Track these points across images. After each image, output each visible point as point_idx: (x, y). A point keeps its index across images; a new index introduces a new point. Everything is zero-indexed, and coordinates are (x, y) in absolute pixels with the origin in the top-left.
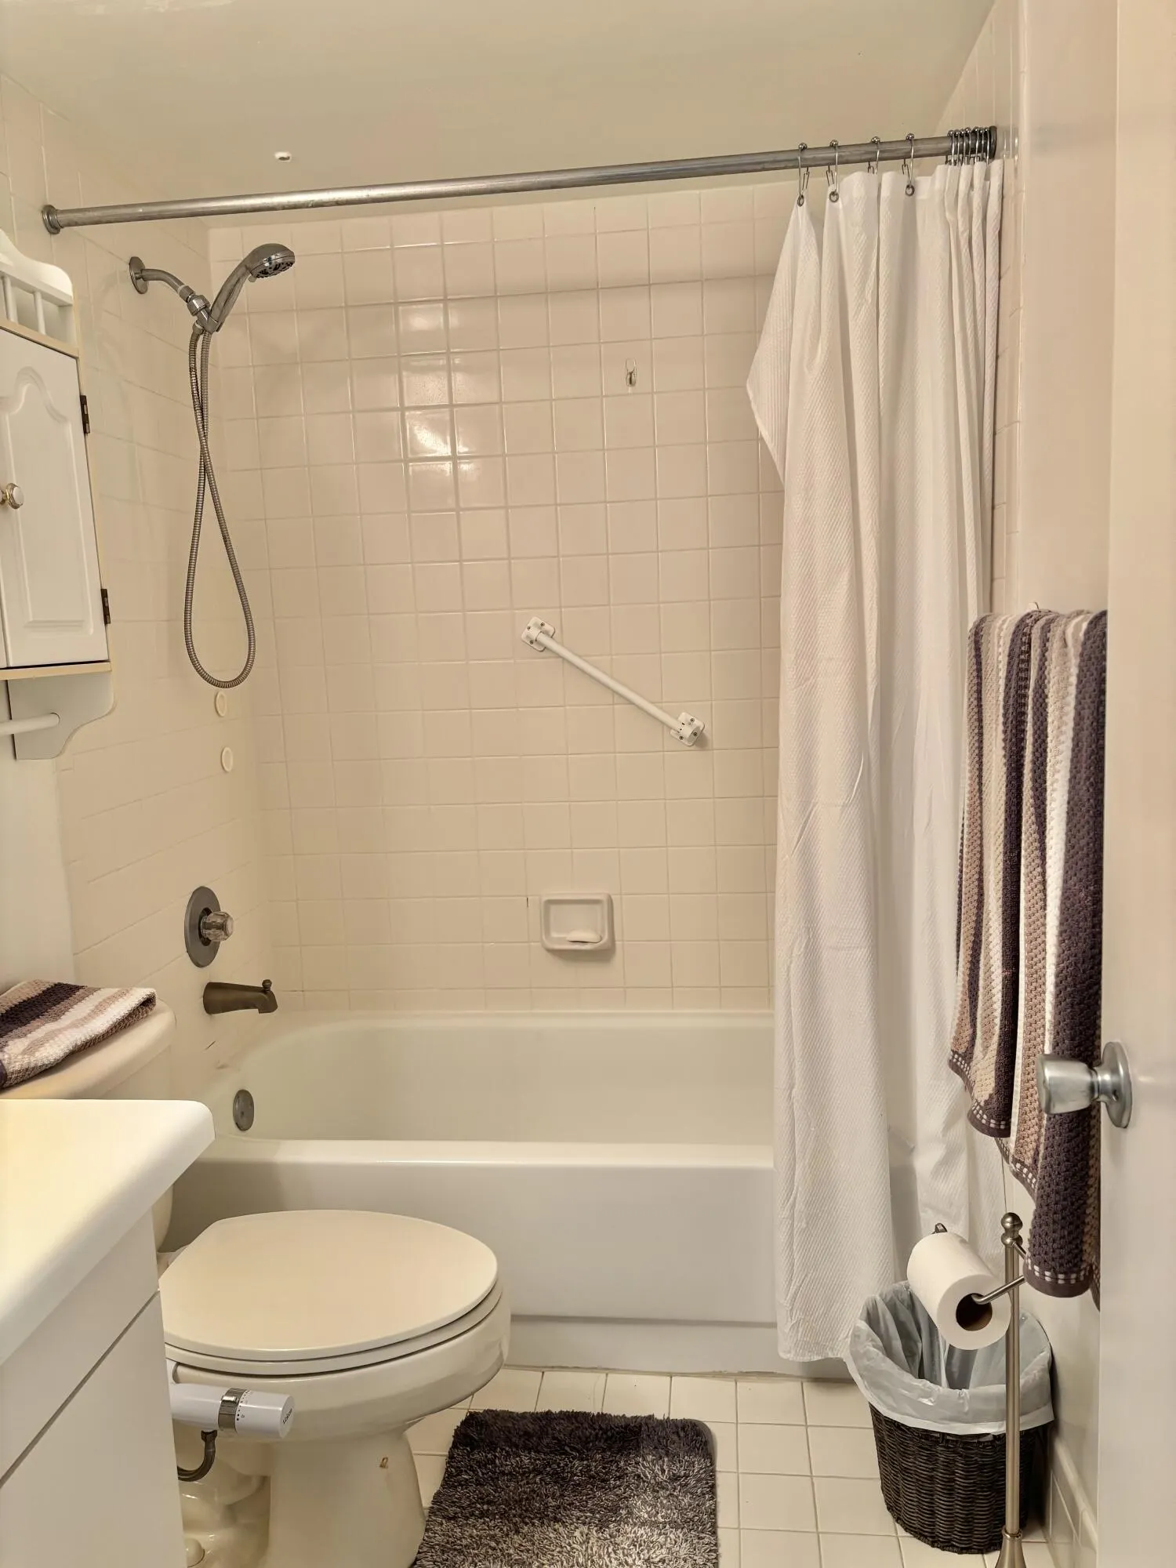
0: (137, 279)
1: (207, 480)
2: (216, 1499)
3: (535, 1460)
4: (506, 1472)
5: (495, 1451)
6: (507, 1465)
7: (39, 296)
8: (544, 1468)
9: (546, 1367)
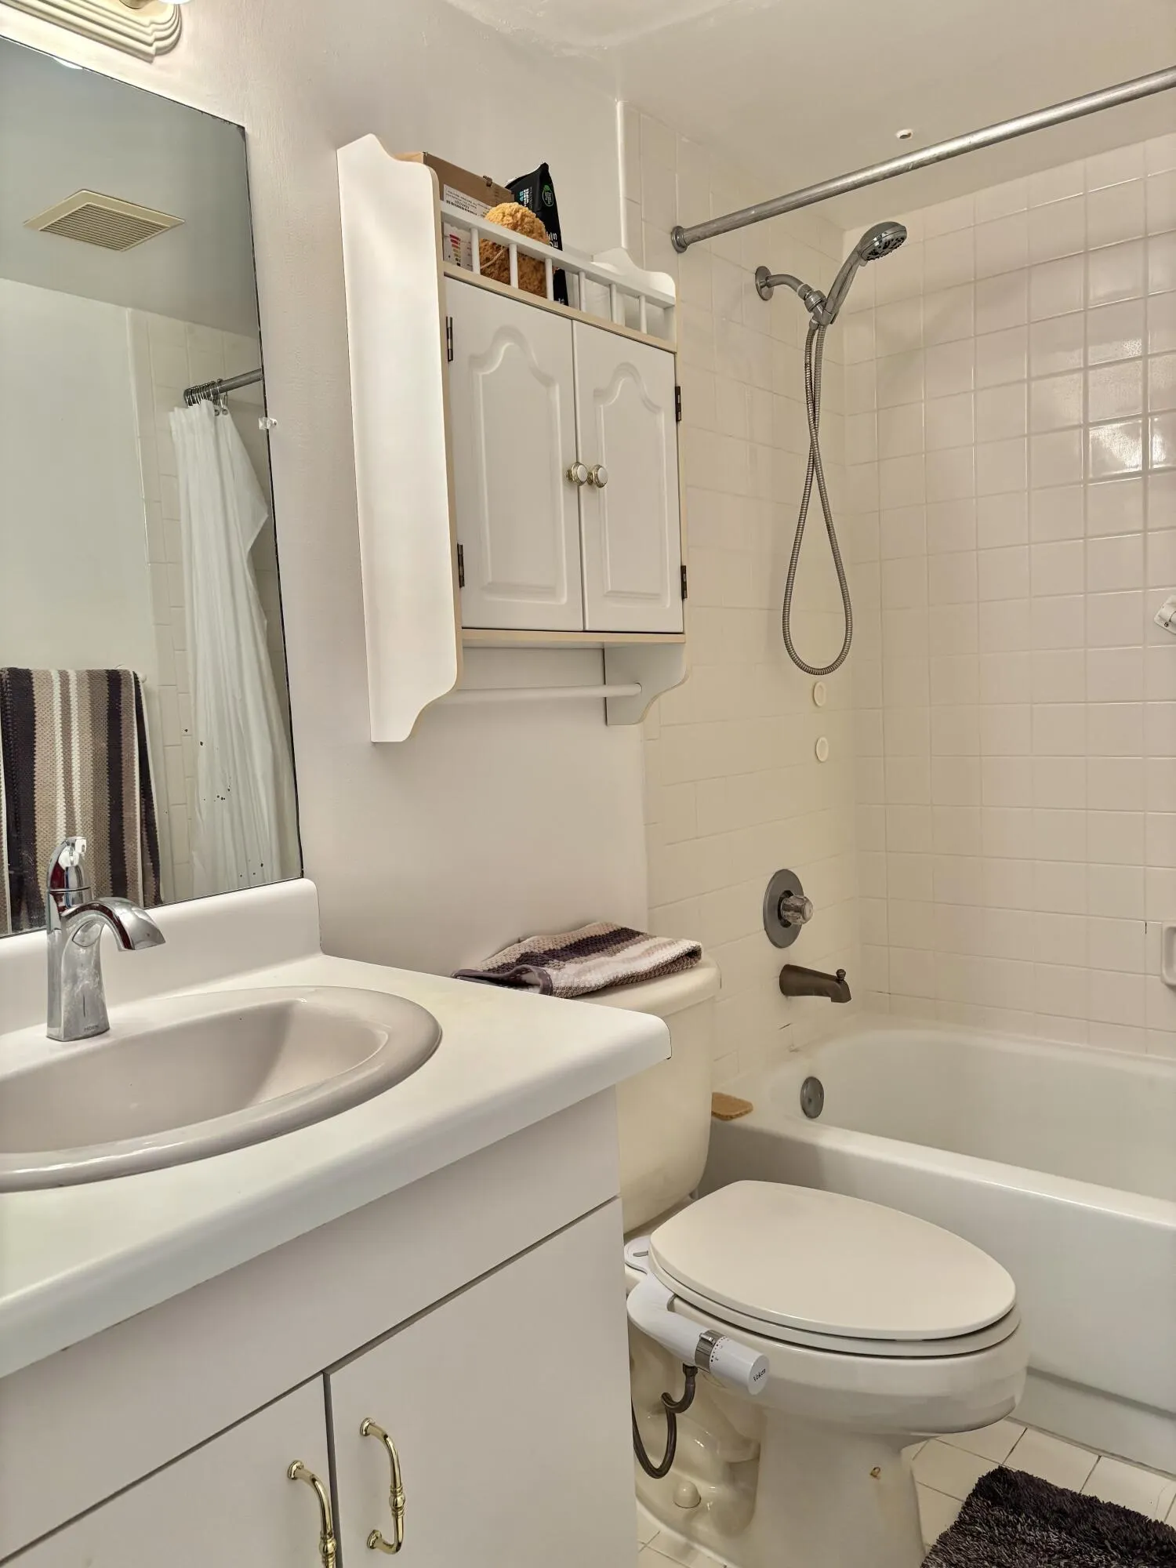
0: (762, 287)
1: (815, 471)
2: (718, 1452)
3: (1066, 1542)
4: (1027, 1541)
5: (1020, 1515)
6: (1030, 1535)
7: (643, 299)
8: (1074, 1555)
9: (1103, 1451)
